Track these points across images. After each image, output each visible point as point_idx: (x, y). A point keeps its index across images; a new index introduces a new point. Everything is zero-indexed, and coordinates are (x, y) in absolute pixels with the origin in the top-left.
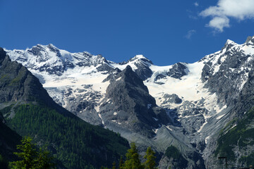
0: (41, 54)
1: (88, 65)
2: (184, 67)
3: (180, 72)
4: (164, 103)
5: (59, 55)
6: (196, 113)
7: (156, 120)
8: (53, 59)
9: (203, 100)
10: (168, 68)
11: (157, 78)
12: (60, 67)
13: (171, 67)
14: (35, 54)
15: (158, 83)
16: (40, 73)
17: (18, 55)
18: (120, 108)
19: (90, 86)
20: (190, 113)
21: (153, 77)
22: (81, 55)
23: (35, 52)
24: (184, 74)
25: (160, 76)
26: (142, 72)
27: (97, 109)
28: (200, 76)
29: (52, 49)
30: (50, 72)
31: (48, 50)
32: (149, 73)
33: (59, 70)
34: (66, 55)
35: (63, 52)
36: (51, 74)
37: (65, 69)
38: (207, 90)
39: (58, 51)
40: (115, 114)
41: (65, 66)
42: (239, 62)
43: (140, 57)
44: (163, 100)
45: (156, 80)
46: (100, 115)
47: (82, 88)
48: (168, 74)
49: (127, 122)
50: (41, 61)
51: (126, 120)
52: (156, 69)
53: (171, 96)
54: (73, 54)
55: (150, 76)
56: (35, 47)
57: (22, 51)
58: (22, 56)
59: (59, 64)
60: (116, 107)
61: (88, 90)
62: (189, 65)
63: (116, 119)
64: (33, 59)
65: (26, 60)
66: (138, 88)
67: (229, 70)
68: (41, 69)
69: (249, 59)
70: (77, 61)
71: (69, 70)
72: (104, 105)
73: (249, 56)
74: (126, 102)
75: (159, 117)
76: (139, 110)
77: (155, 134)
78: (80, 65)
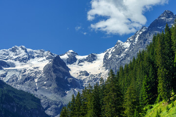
0: (16, 52)
1: (42, 57)
2: (95, 56)
3: (92, 59)
4: (79, 76)
5: (26, 52)
6: (95, 81)
7: (69, 85)
8: (23, 54)
9: (101, 73)
10: (85, 57)
11: (79, 62)
12: (26, 58)
13: (87, 56)
14: (13, 52)
15: (80, 65)
16: (15, 62)
17: (4, 52)
18: (48, 80)
19: (37, 67)
20: (91, 81)
21: (77, 62)
22: (38, 51)
23: (14, 50)
24: (95, 60)
25: (81, 61)
26: (71, 59)
27: (36, 80)
28: (103, 61)
29: (23, 49)
30: (21, 61)
31: (20, 49)
32: (75, 60)
33: (25, 60)
34: (30, 51)
35: (29, 50)
36: (21, 62)
37: (29, 59)
38: (104, 68)
39: (26, 49)
40: (45, 83)
41: (29, 57)
42: (121, 52)
43: (71, 51)
44: (79, 74)
45: (78, 63)
46: (36, 84)
47: (33, 69)
48: (85, 60)
49: (51, 88)
50: (16, 55)
51: (50, 86)
52: (79, 57)
53: (83, 72)
54: (34, 51)
55: (75, 62)
56: (13, 47)
57: (7, 50)
58: (6, 53)
59: (25, 56)
60: (46, 79)
61: (35, 70)
62: (98, 55)
63: (45, 86)
64: (12, 54)
65: (8, 55)
66: (60, 68)
67: (115, 56)
68: (15, 60)
69: (126, 50)
70: (36, 55)
71: (31, 60)
72: (40, 78)
73: (126, 48)
74: (51, 76)
75: (71, 83)
76: (58, 80)
77: (66, 94)
78: (38, 56)
